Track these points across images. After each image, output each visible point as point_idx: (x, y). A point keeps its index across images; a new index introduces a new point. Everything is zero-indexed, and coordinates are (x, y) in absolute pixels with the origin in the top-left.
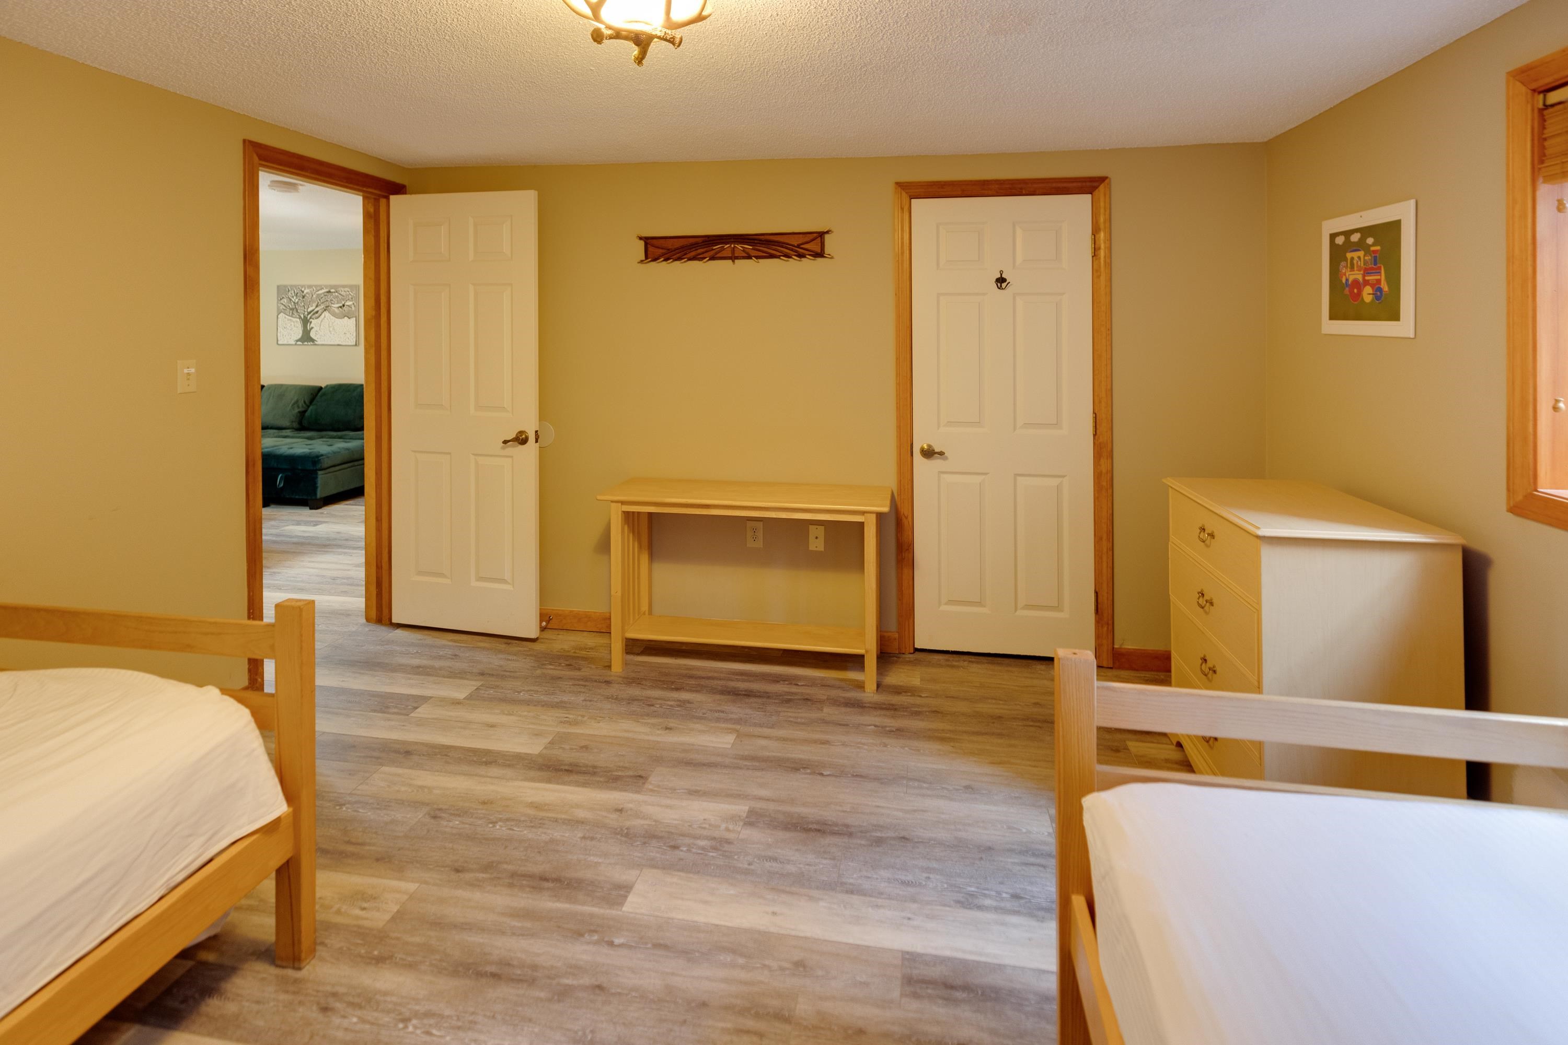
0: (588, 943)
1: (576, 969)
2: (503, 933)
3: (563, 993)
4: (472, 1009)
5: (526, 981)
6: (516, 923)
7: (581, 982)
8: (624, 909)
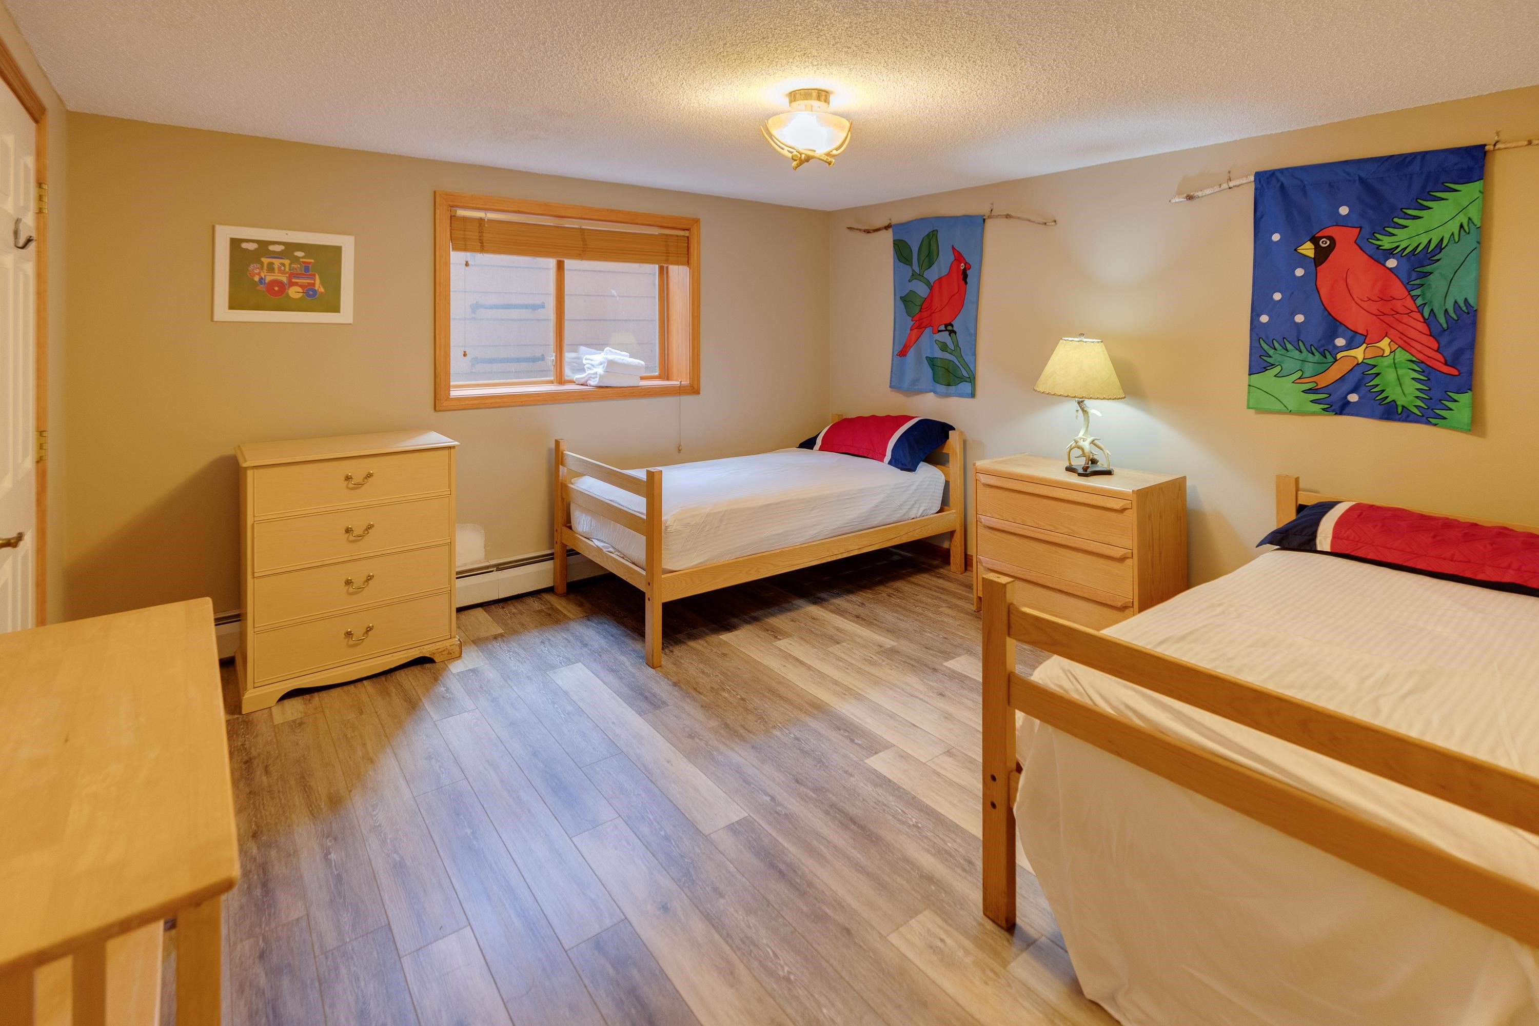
0: (785, 808)
1: (804, 798)
2: (835, 847)
3: (818, 790)
4: (875, 811)
5: (836, 808)
6: (823, 849)
7: (805, 790)
8: (746, 815)
